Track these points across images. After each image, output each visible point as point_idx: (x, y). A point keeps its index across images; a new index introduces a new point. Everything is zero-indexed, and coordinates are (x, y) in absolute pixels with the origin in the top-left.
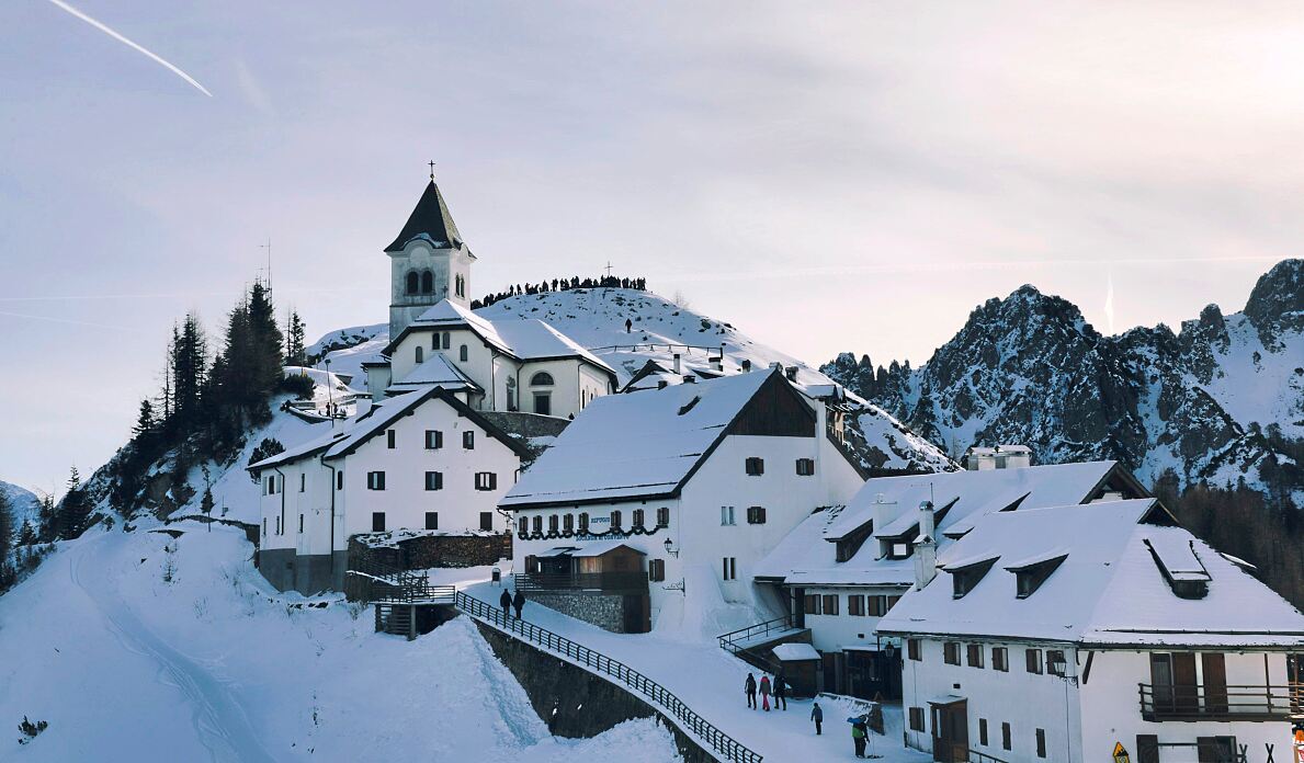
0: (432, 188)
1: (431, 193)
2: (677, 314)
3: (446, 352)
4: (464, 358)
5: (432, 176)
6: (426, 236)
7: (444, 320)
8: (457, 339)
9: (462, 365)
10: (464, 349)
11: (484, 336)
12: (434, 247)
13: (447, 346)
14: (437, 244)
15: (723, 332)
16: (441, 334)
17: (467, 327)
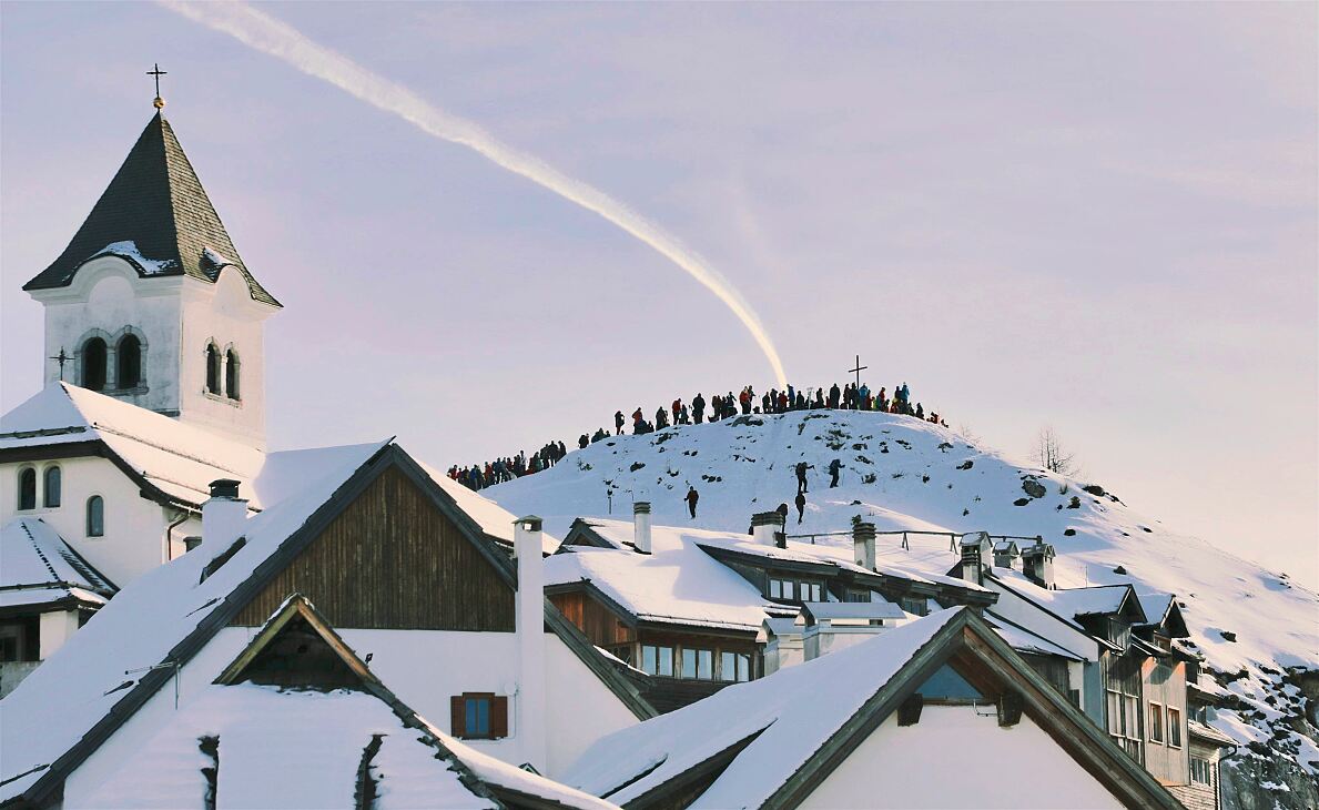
0: (155, 131)
1: (153, 142)
2: (969, 465)
3: (51, 515)
4: (94, 527)
5: (158, 102)
6: (128, 247)
7: (42, 433)
8: (79, 478)
9: (89, 549)
10: (95, 505)
11: (139, 468)
12: (142, 274)
13: (52, 500)
14: (150, 266)
15: (1075, 504)
16: (40, 470)
17: (98, 449)
